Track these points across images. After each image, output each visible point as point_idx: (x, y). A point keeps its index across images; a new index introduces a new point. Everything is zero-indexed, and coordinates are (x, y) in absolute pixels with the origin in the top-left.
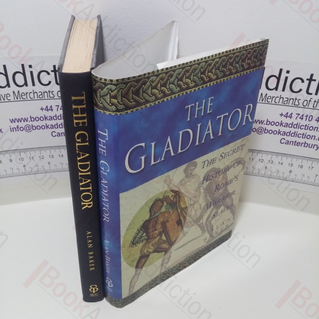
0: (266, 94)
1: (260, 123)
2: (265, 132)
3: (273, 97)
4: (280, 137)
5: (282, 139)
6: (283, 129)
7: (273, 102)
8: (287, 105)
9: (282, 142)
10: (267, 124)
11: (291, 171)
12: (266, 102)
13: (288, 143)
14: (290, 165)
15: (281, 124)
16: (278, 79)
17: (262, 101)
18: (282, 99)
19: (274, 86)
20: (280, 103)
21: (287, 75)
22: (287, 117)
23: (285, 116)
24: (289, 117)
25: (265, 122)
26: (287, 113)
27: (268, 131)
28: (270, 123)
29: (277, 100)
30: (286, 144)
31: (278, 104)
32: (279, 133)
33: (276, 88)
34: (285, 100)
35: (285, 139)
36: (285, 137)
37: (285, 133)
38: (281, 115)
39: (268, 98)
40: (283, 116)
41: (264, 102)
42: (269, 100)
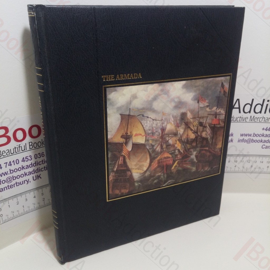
0: (254, 116)
1: (249, 136)
2: (252, 142)
3: (258, 118)
4: (261, 144)
5: (263, 145)
6: (264, 139)
7: (258, 121)
8: (267, 122)
9: (263, 147)
10: (253, 136)
11: (268, 167)
12: (254, 121)
13: (267, 147)
14: (268, 162)
15: (263, 135)
16: (262, 106)
17: (251, 121)
18: (264, 119)
19: (259, 110)
20: (263, 121)
21: (268, 103)
22: (267, 130)
23: (265, 130)
24: (268, 130)
25: (252, 135)
26: (267, 128)
27: (254, 141)
28: (256, 135)
29: (261, 119)
30: (265, 148)
31: (261, 122)
32: (261, 141)
33: (260, 112)
34: (266, 119)
35: (265, 145)
36: (265, 144)
37: (265, 141)
38: (263, 129)
39: (255, 119)
40: (264, 130)
41: (252, 121)
42: (256, 120)
